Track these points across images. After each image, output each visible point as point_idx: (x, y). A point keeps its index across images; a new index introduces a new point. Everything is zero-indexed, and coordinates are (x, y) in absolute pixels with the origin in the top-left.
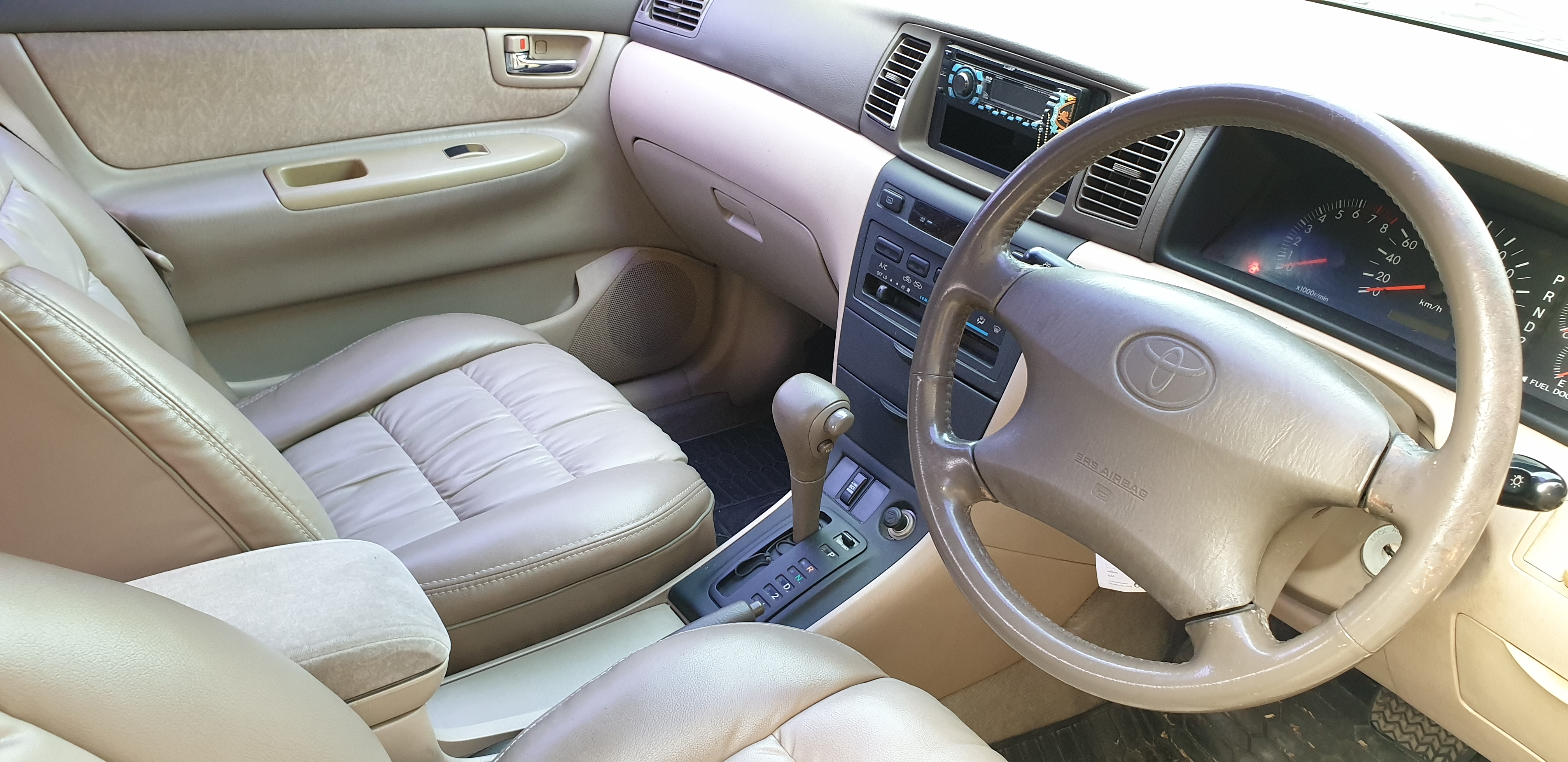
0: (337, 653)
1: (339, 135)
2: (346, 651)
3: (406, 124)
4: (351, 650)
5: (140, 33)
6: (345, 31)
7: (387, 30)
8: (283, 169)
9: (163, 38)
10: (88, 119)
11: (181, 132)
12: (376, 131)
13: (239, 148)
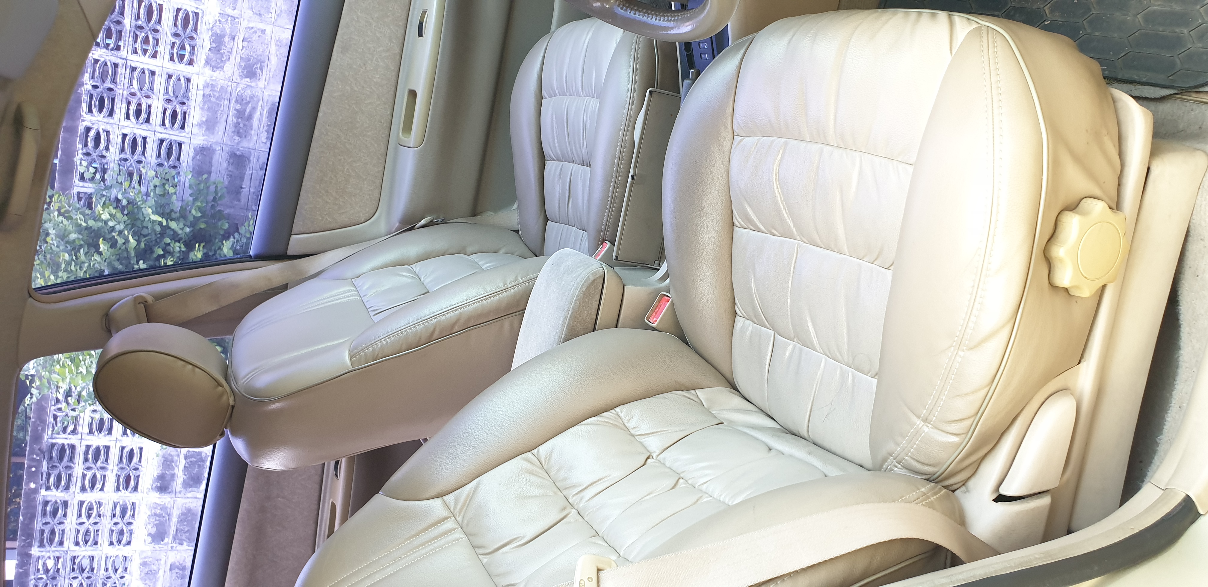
0: (567, 321)
1: (392, 93)
2: (569, 317)
3: (397, 50)
4: (569, 314)
5: (304, 179)
6: (329, 70)
7: (336, 44)
8: (401, 134)
9: (309, 169)
10: (344, 219)
11: (364, 177)
12: (396, 70)
13: (383, 150)
